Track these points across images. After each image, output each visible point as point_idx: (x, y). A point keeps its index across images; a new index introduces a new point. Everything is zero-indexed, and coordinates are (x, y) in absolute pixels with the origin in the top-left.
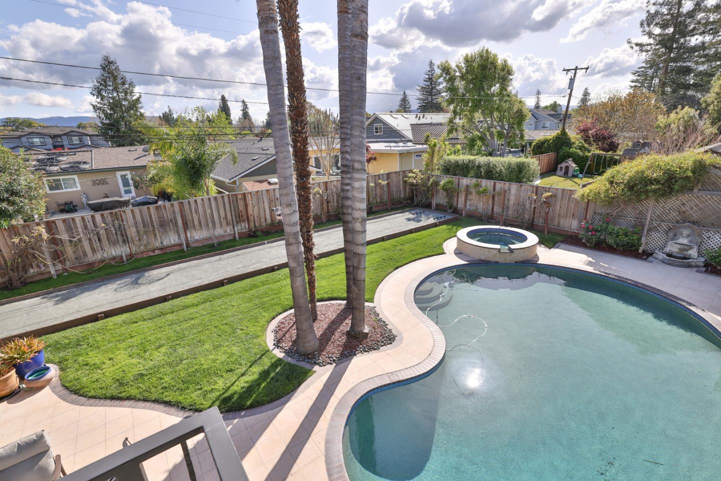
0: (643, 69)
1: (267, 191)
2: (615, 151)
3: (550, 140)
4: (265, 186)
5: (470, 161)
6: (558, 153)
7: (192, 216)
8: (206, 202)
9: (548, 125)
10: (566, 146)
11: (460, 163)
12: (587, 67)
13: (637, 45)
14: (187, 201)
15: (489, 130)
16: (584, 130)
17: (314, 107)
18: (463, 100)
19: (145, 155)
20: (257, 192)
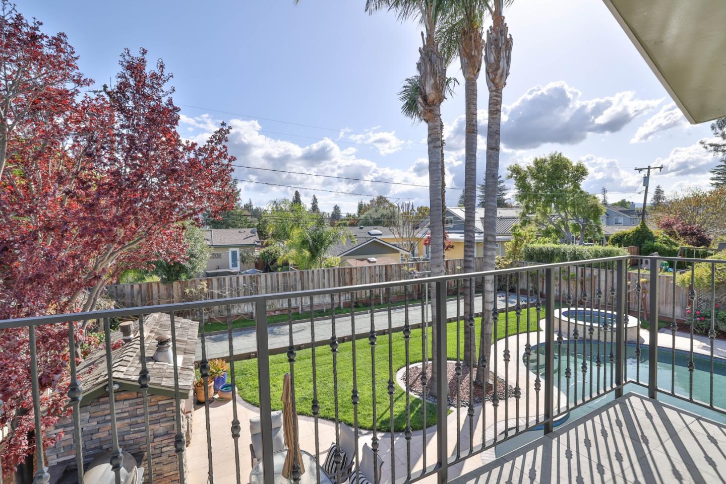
0: (722, 168)
1: (370, 267)
2: (708, 246)
3: (629, 234)
4: (365, 264)
5: (554, 249)
6: (640, 247)
7: (308, 284)
8: (321, 273)
9: (621, 220)
10: (649, 240)
11: (544, 250)
12: (660, 166)
13: (711, 145)
14: (306, 271)
15: (563, 223)
16: (667, 225)
17: (388, 202)
18: (535, 196)
19: (252, 236)
20: (361, 268)
